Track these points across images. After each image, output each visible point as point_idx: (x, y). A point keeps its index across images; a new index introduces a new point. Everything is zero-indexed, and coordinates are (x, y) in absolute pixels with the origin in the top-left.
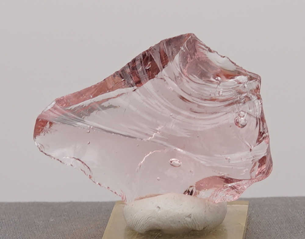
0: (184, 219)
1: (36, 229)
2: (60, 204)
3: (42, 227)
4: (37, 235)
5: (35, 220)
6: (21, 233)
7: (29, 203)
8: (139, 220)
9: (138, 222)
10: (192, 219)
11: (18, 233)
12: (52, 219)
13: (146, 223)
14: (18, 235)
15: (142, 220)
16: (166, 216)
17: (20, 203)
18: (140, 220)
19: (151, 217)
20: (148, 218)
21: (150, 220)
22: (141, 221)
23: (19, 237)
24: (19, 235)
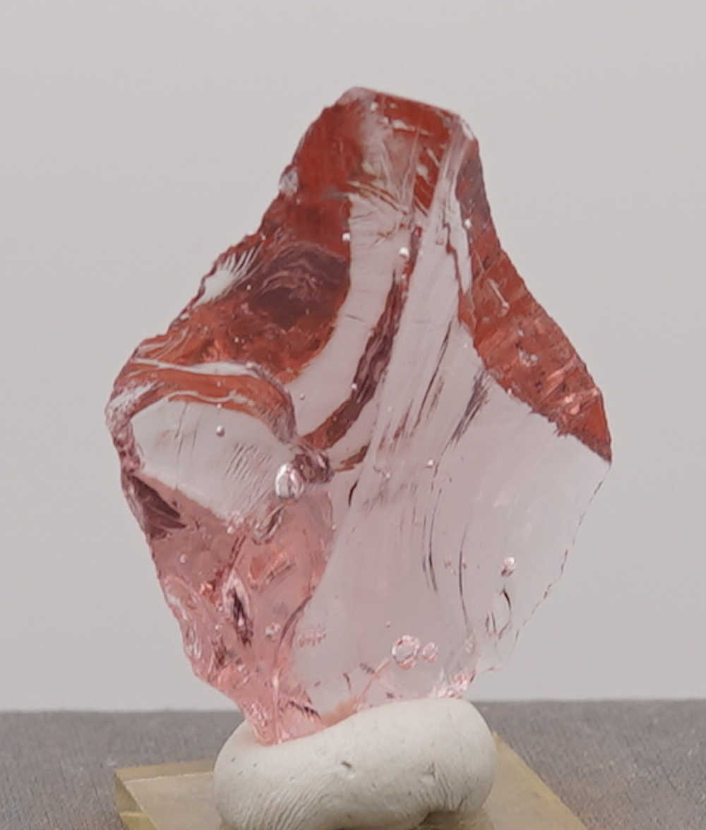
0: (420, 782)
1: (66, 788)
2: (134, 718)
3: (81, 784)
4: (68, 805)
5: (62, 763)
6: (21, 799)
7: (45, 714)
8: (291, 807)
9: (288, 812)
10: (437, 778)
11: (14, 799)
12: (113, 759)
13: (316, 813)
14: (13, 805)
15: (299, 810)
16: (374, 786)
17: (18, 715)
18: (293, 807)
19: (327, 795)
20: (320, 800)
21: (328, 806)
22: (296, 808)
23: (17, 812)
24: (15, 806)
